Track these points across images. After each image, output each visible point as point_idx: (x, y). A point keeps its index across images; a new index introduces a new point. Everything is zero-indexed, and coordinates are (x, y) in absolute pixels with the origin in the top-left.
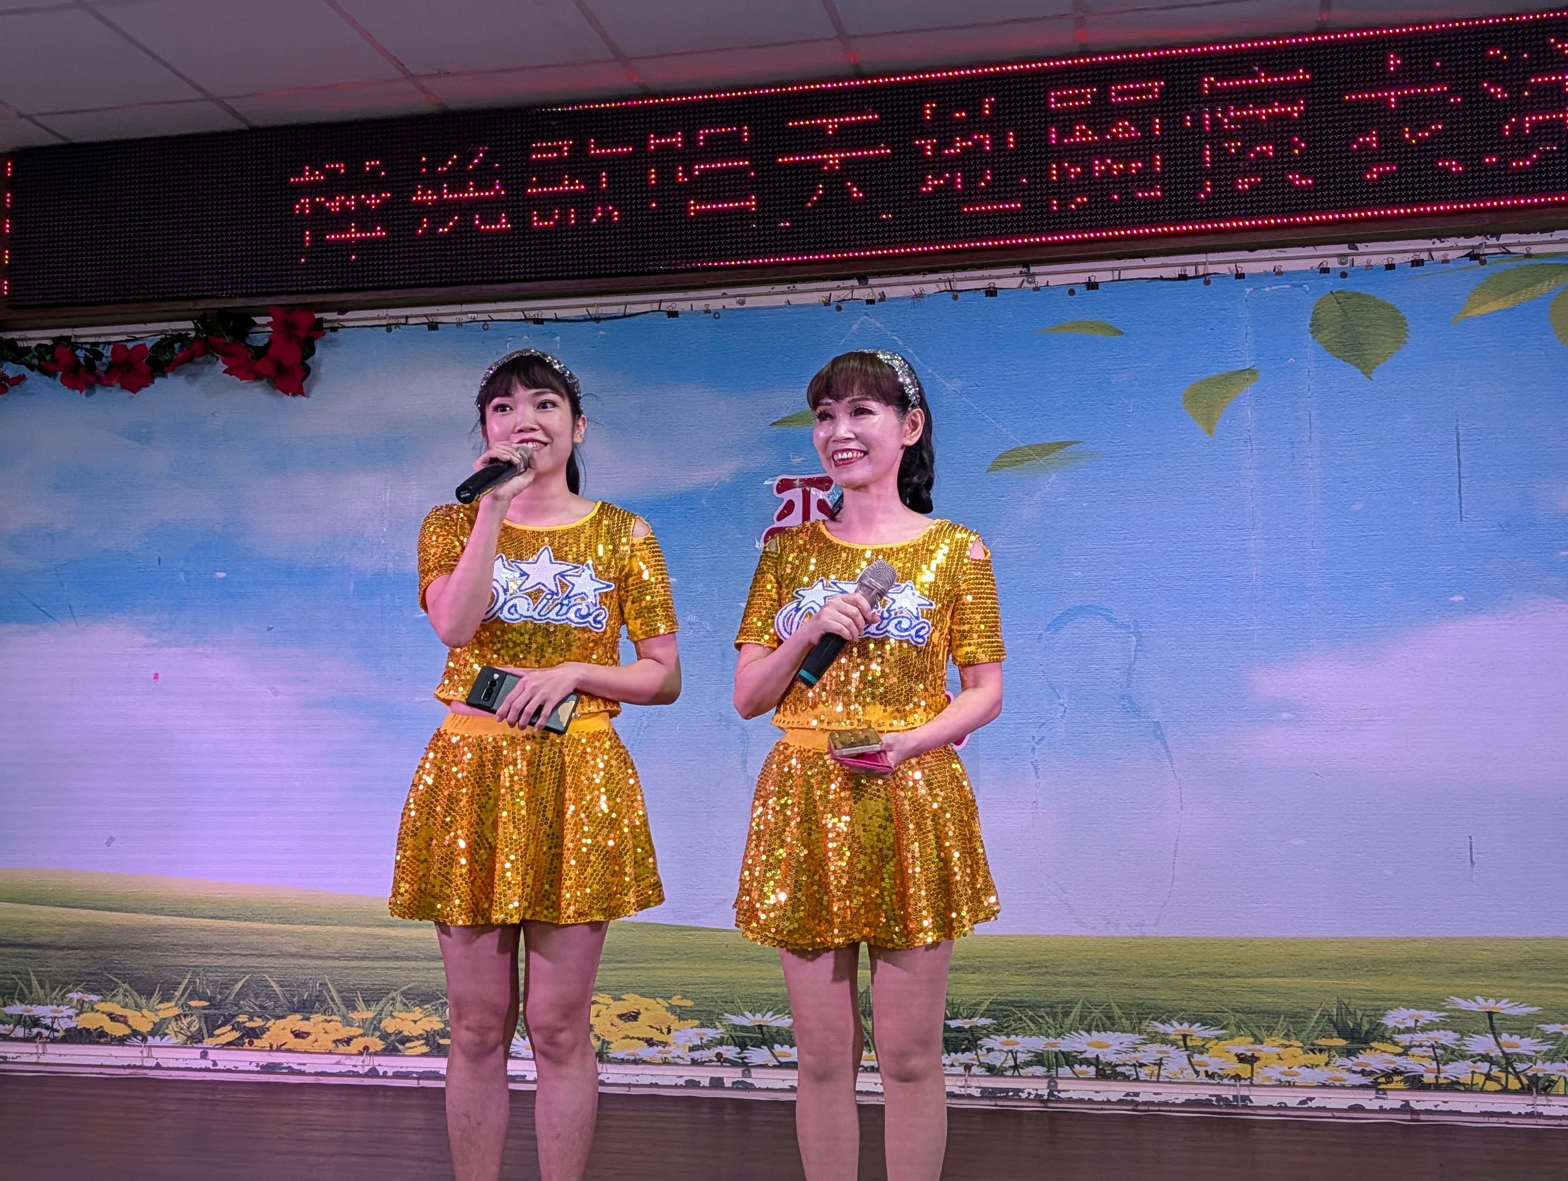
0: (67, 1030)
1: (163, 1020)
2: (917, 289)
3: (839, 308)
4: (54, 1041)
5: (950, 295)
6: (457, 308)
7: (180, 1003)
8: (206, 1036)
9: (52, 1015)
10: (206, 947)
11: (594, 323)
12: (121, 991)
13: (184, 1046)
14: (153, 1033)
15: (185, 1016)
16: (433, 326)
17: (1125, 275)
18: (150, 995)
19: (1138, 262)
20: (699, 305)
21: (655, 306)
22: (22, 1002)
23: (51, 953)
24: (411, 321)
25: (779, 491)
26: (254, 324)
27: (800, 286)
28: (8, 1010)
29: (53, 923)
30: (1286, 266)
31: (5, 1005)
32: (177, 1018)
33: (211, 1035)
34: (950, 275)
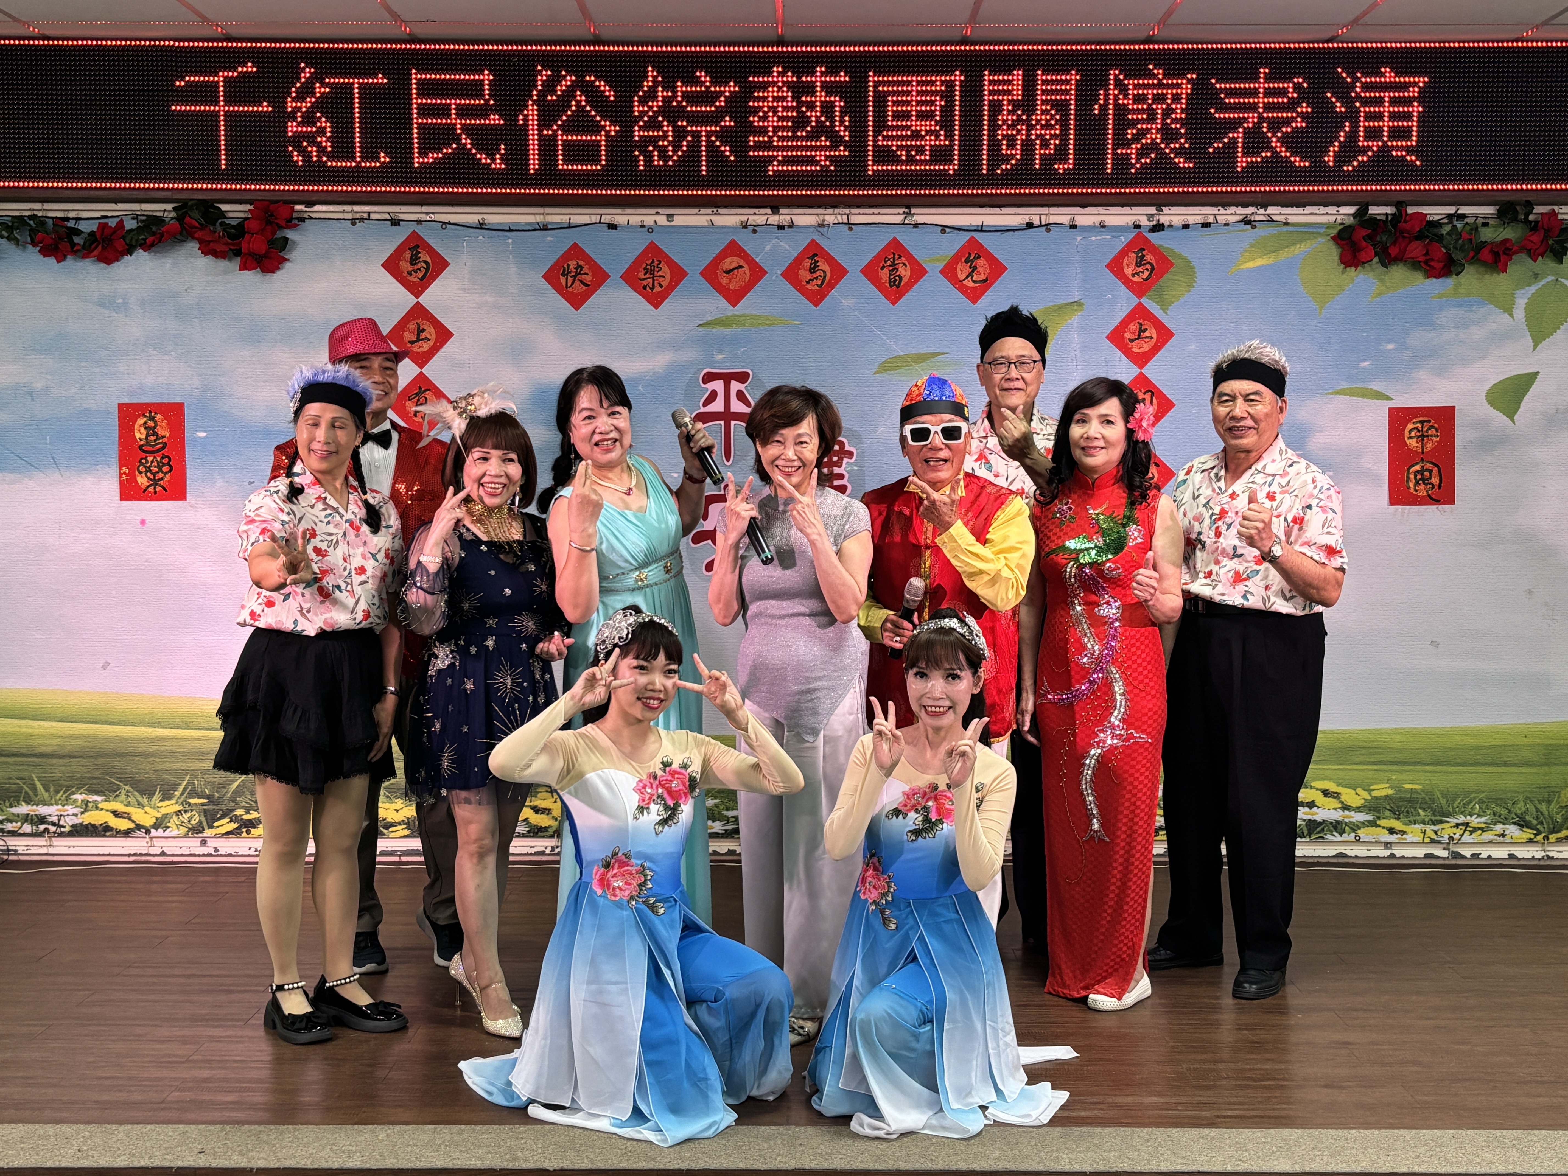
0: (72, 826)
1: (166, 816)
2: (821, 218)
3: (755, 231)
4: (61, 835)
5: (847, 227)
6: (418, 209)
7: (180, 801)
8: (206, 827)
9: (59, 813)
10: (203, 753)
11: (542, 231)
12: (123, 792)
13: (186, 836)
14: (156, 826)
15: (186, 811)
16: (395, 223)
17: (985, 220)
18: (151, 795)
19: (997, 210)
20: (635, 220)
21: (597, 219)
22: (28, 803)
23: (55, 761)
24: (373, 216)
25: (705, 381)
26: (223, 210)
27: (721, 211)
28: (15, 810)
29: (52, 736)
31: (11, 806)
32: (178, 813)
33: (211, 827)
34: (848, 211)
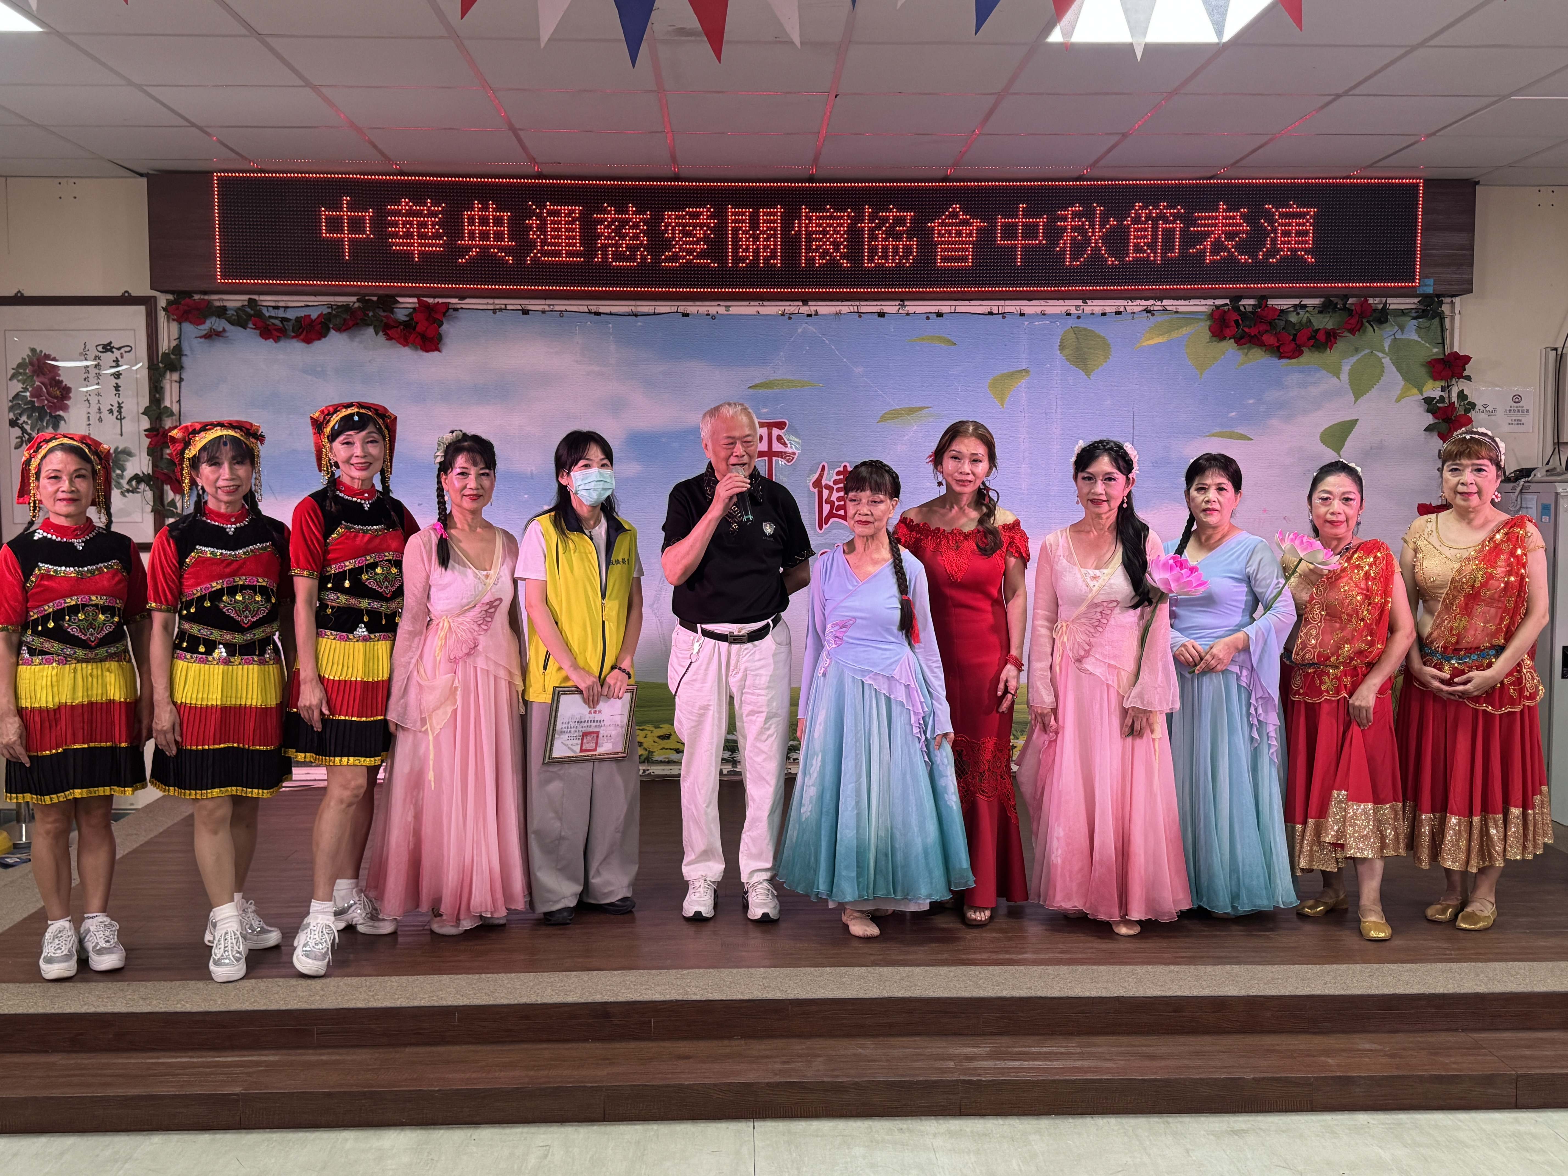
2: (838, 309)
3: (790, 318)
5: (857, 315)
6: (542, 302)
11: (634, 317)
16: (526, 312)
17: (958, 309)
19: (967, 303)
20: (703, 310)
21: (674, 309)
24: (509, 307)
26: (398, 302)
27: (765, 303)
30: (1049, 310)
34: (858, 303)
